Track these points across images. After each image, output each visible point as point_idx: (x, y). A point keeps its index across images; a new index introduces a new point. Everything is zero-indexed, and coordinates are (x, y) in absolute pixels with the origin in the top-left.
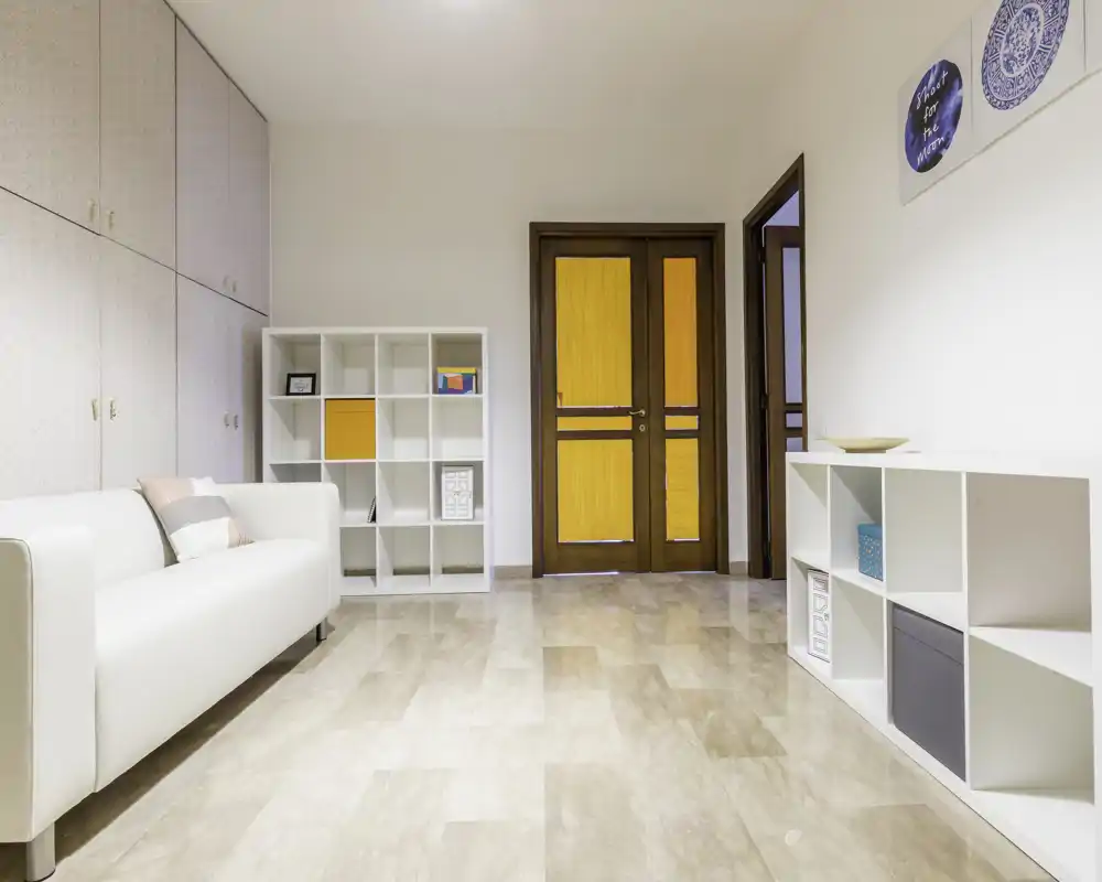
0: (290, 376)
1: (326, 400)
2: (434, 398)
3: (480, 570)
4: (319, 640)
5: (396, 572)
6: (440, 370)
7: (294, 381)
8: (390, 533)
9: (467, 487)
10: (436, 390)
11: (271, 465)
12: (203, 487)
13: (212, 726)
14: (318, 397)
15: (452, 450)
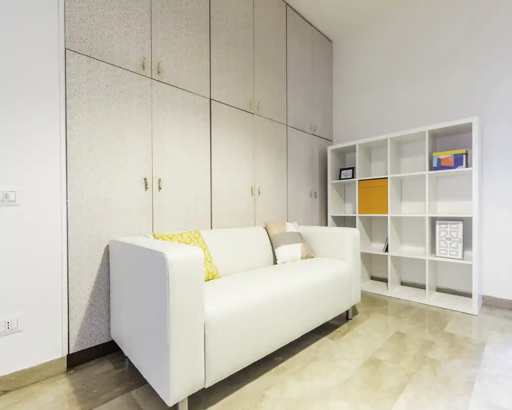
0: (341, 170)
1: (359, 181)
2: (429, 174)
3: (469, 295)
4: (348, 319)
5: (403, 284)
6: (435, 154)
7: (343, 172)
8: (397, 260)
9: (458, 235)
10: (432, 168)
11: (332, 217)
12: (291, 227)
13: (281, 359)
14: (354, 179)
15: (444, 209)
